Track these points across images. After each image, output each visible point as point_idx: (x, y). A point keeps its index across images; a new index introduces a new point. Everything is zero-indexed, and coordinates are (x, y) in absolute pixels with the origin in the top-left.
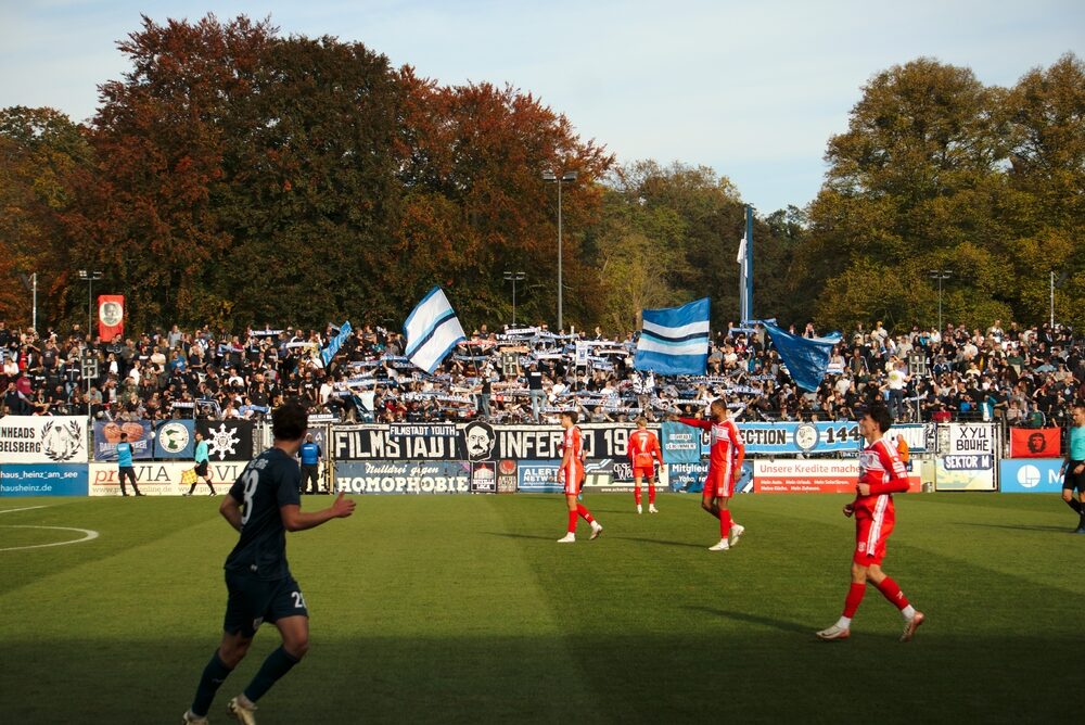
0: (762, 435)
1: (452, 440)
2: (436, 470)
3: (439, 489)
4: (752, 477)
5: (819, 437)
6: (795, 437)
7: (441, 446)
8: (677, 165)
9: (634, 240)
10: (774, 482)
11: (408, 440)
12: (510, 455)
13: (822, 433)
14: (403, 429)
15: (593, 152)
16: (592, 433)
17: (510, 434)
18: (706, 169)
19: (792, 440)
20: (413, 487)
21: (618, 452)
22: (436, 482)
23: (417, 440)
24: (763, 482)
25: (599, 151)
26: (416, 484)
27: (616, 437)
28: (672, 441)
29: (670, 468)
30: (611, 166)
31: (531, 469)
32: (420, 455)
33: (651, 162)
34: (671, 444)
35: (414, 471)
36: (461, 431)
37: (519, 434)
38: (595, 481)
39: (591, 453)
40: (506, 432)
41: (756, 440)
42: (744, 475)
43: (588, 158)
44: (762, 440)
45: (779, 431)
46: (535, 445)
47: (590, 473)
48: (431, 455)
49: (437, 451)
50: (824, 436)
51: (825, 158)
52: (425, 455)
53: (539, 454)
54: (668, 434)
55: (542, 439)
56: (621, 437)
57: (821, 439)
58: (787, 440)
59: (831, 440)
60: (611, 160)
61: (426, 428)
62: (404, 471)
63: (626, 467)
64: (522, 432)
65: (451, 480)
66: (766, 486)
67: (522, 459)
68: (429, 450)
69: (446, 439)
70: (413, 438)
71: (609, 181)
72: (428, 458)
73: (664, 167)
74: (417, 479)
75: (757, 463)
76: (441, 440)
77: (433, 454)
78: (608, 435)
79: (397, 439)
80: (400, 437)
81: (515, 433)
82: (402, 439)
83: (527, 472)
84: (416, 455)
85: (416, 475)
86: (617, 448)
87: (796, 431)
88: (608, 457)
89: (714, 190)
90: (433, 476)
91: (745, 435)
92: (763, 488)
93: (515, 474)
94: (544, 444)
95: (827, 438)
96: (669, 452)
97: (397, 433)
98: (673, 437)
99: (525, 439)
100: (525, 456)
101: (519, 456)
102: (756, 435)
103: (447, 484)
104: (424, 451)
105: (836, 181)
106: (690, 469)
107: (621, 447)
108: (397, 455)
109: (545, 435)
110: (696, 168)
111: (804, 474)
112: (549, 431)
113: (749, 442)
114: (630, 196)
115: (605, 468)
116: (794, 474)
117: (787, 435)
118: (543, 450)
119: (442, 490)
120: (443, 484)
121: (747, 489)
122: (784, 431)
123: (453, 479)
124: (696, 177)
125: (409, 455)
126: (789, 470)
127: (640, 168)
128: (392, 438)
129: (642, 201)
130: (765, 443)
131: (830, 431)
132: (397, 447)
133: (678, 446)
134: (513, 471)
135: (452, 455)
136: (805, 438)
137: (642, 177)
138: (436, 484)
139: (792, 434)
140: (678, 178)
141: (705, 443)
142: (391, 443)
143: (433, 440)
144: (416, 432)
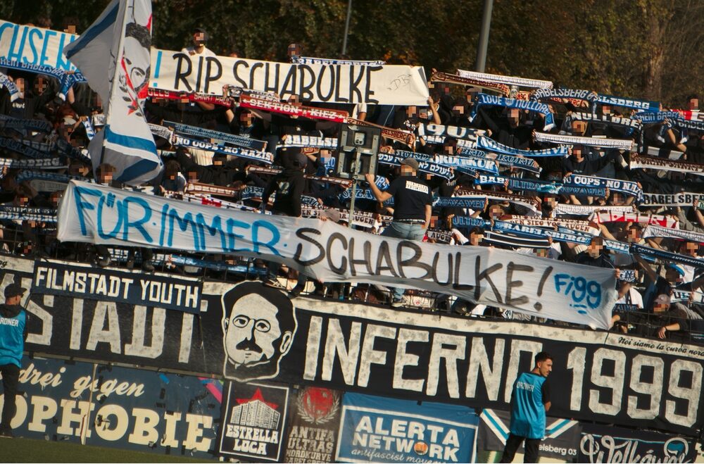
1: (188, 321)
2: (137, 390)
7: (159, 329)
11: (78, 305)
12: (327, 375)
14: (68, 278)
16: (536, 349)
17: (333, 326)
20: (75, 425)
21: (596, 406)
22: (132, 420)
23: (101, 308)
26: (83, 417)
27: (597, 367)
31: (374, 417)
32: (104, 347)
35: (80, 385)
36: (213, 300)
37: (356, 328)
40: (326, 317)
46: (391, 358)
48: (129, 350)
49: (148, 342)
52: (116, 348)
53: (399, 383)
55: (412, 348)
56: (608, 368)
61: (128, 281)
62: (56, 381)
64: (365, 322)
65: (172, 420)
67: (355, 388)
68: (126, 338)
69: (174, 316)
70: (91, 300)
72: (122, 358)
74: (87, 407)
76: (160, 315)
77: (136, 348)
78: (575, 362)
79: (49, 300)
80: (59, 296)
81: (346, 323)
82: (64, 300)
83: (364, 424)
84: (91, 346)
85: (86, 395)
86: (595, 395)
88: (570, 415)
90: (128, 403)
93: (333, 425)
94: (414, 360)
97: (51, 283)
99: (369, 342)
100: (363, 382)
101: (349, 379)
103: (161, 427)
104: (113, 337)
107: (606, 396)
108: (45, 338)
109: (421, 337)
112: (432, 331)
118: (409, 373)
119: (144, 441)
120: (151, 427)
123: (177, 416)
125: (75, 344)
128: (37, 296)
132: (47, 319)
134: (331, 417)
135: (184, 357)
138: (131, 425)
142: (34, 308)
143: (140, 312)
144: (102, 289)
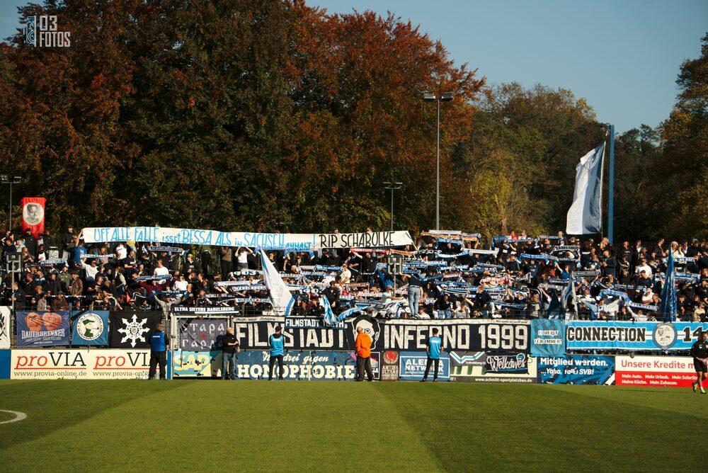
0: (623, 333)
1: (341, 332)
2: (326, 359)
3: (328, 376)
4: (613, 371)
5: (676, 335)
6: (654, 335)
7: (331, 337)
8: (539, 88)
9: (500, 154)
10: (634, 376)
11: (302, 331)
12: (393, 346)
13: (679, 332)
14: (297, 322)
15: (466, 75)
16: (467, 328)
17: (393, 328)
18: (565, 91)
19: (651, 338)
20: (306, 374)
21: (491, 346)
22: (326, 370)
23: (310, 331)
24: (624, 376)
25: (470, 75)
26: (308, 371)
27: (489, 332)
28: (540, 337)
29: (539, 361)
30: (482, 88)
31: (411, 359)
32: (312, 345)
33: (515, 85)
34: (539, 339)
35: (306, 359)
36: (349, 324)
37: (401, 328)
38: (470, 371)
39: (467, 346)
40: (390, 325)
41: (617, 337)
42: (606, 369)
43: (461, 81)
44: (623, 337)
45: (639, 330)
46: (415, 337)
47: (465, 364)
48: (321, 345)
49: (328, 342)
50: (682, 335)
51: (678, 82)
52: (317, 345)
53: (419, 346)
54: (537, 330)
55: (422, 333)
56: (494, 332)
57: (679, 338)
58: (646, 338)
59: (688, 339)
60: (482, 83)
61: (318, 321)
62: (297, 359)
63: (498, 360)
64: (404, 325)
65: (340, 368)
66: (626, 379)
67: (404, 350)
68: (320, 341)
69: (336, 331)
70: (306, 329)
71: (478, 102)
72: (319, 348)
73: (527, 89)
74: (309, 367)
75: (619, 359)
76: (331, 332)
77: (324, 344)
78: (482, 331)
79: (291, 331)
80: (294, 329)
81: (397, 326)
82: (297, 330)
83: (408, 362)
84: (308, 345)
85: (308, 363)
86: (490, 342)
87: (655, 329)
88: (481, 350)
89: (572, 110)
90: (323, 364)
91: (608, 332)
92: (624, 382)
93: (398, 364)
94: (423, 337)
95: (685, 337)
96: (537, 346)
97: (291, 325)
98: (541, 333)
99: (407, 332)
100: (406, 347)
101: (401, 347)
102: (617, 332)
103: (336, 371)
104: (315, 341)
105: (688, 102)
106: (557, 363)
107: (494, 342)
108: (291, 344)
109: (425, 328)
110: (556, 91)
111: (663, 370)
112: (429, 326)
113: (611, 339)
114: (496, 115)
115: (478, 360)
116: (653, 369)
117: (646, 333)
118: (422, 342)
119: (331, 377)
120: (332, 372)
121: (609, 382)
122: (644, 330)
123: (341, 367)
124: (556, 99)
125: (302, 345)
126: (649, 365)
127: (505, 90)
128: (287, 329)
129: (507, 120)
130: (626, 339)
131: (687, 331)
132: (291, 337)
133: (545, 341)
134: (396, 361)
135: (341, 345)
136: (664, 336)
137: (506, 98)
138: (325, 373)
139: (651, 333)
140: (539, 99)
141: (570, 339)
142: (286, 334)
143: (324, 331)
144: (309, 324)
